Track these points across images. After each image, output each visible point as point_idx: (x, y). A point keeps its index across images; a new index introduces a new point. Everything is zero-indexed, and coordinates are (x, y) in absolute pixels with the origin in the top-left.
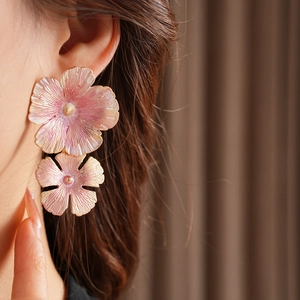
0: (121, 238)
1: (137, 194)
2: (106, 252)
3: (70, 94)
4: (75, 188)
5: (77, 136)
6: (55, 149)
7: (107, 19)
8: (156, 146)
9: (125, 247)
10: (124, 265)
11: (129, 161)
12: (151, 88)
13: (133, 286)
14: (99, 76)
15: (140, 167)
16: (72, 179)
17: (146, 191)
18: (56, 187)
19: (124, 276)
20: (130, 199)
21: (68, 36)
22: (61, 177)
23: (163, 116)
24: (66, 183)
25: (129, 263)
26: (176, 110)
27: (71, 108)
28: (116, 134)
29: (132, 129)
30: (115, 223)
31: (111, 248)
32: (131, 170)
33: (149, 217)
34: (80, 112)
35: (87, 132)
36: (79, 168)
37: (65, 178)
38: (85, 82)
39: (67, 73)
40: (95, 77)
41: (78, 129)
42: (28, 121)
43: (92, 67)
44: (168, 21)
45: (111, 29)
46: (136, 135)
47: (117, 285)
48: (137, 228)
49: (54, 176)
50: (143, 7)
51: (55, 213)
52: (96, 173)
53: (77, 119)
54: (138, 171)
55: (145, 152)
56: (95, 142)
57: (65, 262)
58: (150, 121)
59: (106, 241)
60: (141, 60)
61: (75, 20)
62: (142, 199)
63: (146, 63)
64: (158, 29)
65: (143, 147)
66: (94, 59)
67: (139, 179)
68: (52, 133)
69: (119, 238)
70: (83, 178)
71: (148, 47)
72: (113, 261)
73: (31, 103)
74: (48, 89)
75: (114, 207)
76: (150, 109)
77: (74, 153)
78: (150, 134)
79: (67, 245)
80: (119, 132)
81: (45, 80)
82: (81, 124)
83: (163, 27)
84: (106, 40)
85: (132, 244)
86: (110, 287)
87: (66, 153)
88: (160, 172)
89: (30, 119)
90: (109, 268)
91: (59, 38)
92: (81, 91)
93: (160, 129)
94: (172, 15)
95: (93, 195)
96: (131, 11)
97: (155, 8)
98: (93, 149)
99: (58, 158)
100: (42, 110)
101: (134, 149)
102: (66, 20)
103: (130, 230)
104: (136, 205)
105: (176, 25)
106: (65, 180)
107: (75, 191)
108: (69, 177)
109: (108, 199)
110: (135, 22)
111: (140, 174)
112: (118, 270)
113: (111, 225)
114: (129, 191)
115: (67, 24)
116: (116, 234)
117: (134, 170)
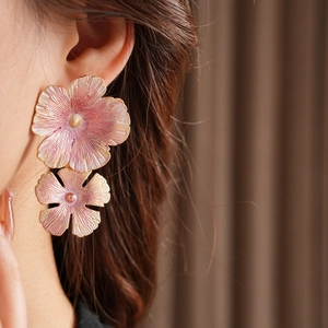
0: (137, 262)
1: (154, 214)
2: (120, 278)
3: (78, 105)
4: (77, 206)
5: (83, 150)
6: (58, 163)
7: (120, 23)
9: (140, 271)
10: (139, 292)
11: (145, 178)
12: (169, 98)
13: (151, 315)
14: (110, 85)
16: (75, 197)
18: (57, 205)
19: (140, 303)
20: (146, 219)
21: (76, 40)
22: (64, 194)
24: (68, 201)
25: (146, 289)
27: (78, 119)
28: (131, 148)
30: (130, 246)
31: (125, 272)
32: (147, 188)
33: (168, 240)
34: (87, 124)
35: (94, 147)
36: (84, 185)
37: (67, 195)
38: (95, 93)
39: (76, 82)
41: (84, 142)
43: (102, 76)
44: (187, 24)
45: (124, 33)
46: (153, 150)
48: (155, 251)
49: (56, 193)
50: (158, 9)
51: (54, 233)
52: (102, 191)
53: (85, 132)
54: (154, 189)
55: (163, 168)
56: (102, 158)
58: (168, 134)
59: (119, 265)
60: (158, 67)
61: (85, 23)
63: (163, 71)
64: (175, 34)
65: (160, 162)
67: (156, 198)
68: (56, 147)
69: (133, 262)
70: (86, 197)
71: (166, 53)
72: (128, 287)
74: (55, 98)
75: (128, 228)
76: (168, 121)
77: (79, 168)
78: (169, 149)
80: (134, 146)
81: (51, 88)
83: (180, 31)
84: (118, 45)
85: (149, 269)
86: (125, 316)
87: (70, 168)
89: (34, 130)
90: (123, 295)
91: (67, 43)
92: (90, 102)
93: (181, 145)
95: (97, 215)
97: (172, 11)
98: (99, 166)
99: (61, 173)
100: (47, 121)
101: (150, 164)
102: (74, 23)
103: (146, 254)
104: (153, 227)
105: (196, 29)
106: (68, 197)
107: (77, 210)
108: (71, 194)
109: (122, 220)
110: (149, 25)
111: (158, 192)
112: (133, 297)
113: (125, 248)
114: (145, 211)
115: (75, 28)
116: (130, 258)
117: (150, 187)
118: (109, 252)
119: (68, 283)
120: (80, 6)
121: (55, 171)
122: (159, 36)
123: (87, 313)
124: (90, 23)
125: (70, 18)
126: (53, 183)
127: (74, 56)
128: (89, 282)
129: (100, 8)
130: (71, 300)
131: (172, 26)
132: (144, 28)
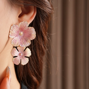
1: (42, 59)
2: (33, 76)
3: (21, 29)
4: (22, 57)
5: (23, 41)
6: (17, 45)
7: (33, 7)
8: (47, 44)
9: (38, 74)
10: (38, 80)
11: (39, 49)
12: (46, 27)
13: (41, 86)
14: (30, 24)
15: (43, 51)
16: (22, 54)
17: (44, 58)
18: (17, 56)
19: (38, 83)
20: (39, 60)
21: (21, 12)
22: (18, 54)
23: (49, 36)
24: (20, 56)
25: (39, 79)
26: (53, 34)
27: (22, 33)
29: (40, 40)
30: (35, 67)
31: (34, 75)
32: (40, 52)
33: (46, 66)
34: (24, 34)
35: (26, 41)
36: (24, 51)
37: (19, 54)
38: (26, 26)
39: (21, 23)
40: (29, 24)
41: (24, 39)
42: (9, 37)
43: (28, 21)
44: (51, 8)
45: (34, 10)
46: (41, 41)
47: (36, 86)
48: (42, 69)
49: (16, 53)
50: (43, 3)
51: (16, 64)
52: (29, 53)
53: (24, 36)
54: (42, 52)
55: (44, 46)
56: (29, 44)
57: (20, 79)
58: (45, 37)
59: (32, 73)
60: (43, 19)
61: (23, 7)
62: (43, 60)
63: (44, 20)
64: (47, 10)
65: (43, 45)
66: (29, 19)
67: (42, 54)
68: (16, 41)
69: (36, 72)
70: (25, 54)
71: (45, 15)
72: (35, 78)
73: (10, 32)
74: (15, 28)
75: (35, 63)
76: (46, 34)
77: (22, 46)
78: (46, 41)
79: (21, 73)
81: (14, 25)
82: (25, 38)
83: (49, 9)
84: (32, 13)
86: (34, 86)
87: (20, 47)
88: (48, 53)
89: (10, 36)
91: (18, 13)
92: (25, 28)
93: (49, 40)
94: (52, 6)
95: (28, 59)
96: (40, 5)
97: (47, 4)
98: (28, 46)
99: (18, 48)
100: (13, 34)
101: (41, 45)
102: (20, 7)
105: (53, 9)
106: (20, 54)
107: (22, 58)
108: (21, 54)
109: (33, 60)
110: (41, 8)
111: (43, 53)
112: (36, 81)
113: (34, 68)
114: (39, 58)
115: (21, 9)
116: (35, 71)
117: (41, 51)
118: (30, 69)
119: (19, 78)
120: (22, 3)
121: (16, 47)
122: (43, 11)
123: (24, 86)
124: (25, 7)
125: (19, 6)
126: (15, 50)
127: (20, 16)
128: (24, 77)
129: (27, 3)
130: (19, 82)
131: (47, 8)
132: (39, 9)
